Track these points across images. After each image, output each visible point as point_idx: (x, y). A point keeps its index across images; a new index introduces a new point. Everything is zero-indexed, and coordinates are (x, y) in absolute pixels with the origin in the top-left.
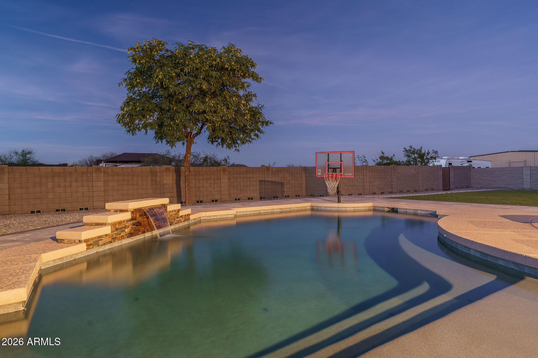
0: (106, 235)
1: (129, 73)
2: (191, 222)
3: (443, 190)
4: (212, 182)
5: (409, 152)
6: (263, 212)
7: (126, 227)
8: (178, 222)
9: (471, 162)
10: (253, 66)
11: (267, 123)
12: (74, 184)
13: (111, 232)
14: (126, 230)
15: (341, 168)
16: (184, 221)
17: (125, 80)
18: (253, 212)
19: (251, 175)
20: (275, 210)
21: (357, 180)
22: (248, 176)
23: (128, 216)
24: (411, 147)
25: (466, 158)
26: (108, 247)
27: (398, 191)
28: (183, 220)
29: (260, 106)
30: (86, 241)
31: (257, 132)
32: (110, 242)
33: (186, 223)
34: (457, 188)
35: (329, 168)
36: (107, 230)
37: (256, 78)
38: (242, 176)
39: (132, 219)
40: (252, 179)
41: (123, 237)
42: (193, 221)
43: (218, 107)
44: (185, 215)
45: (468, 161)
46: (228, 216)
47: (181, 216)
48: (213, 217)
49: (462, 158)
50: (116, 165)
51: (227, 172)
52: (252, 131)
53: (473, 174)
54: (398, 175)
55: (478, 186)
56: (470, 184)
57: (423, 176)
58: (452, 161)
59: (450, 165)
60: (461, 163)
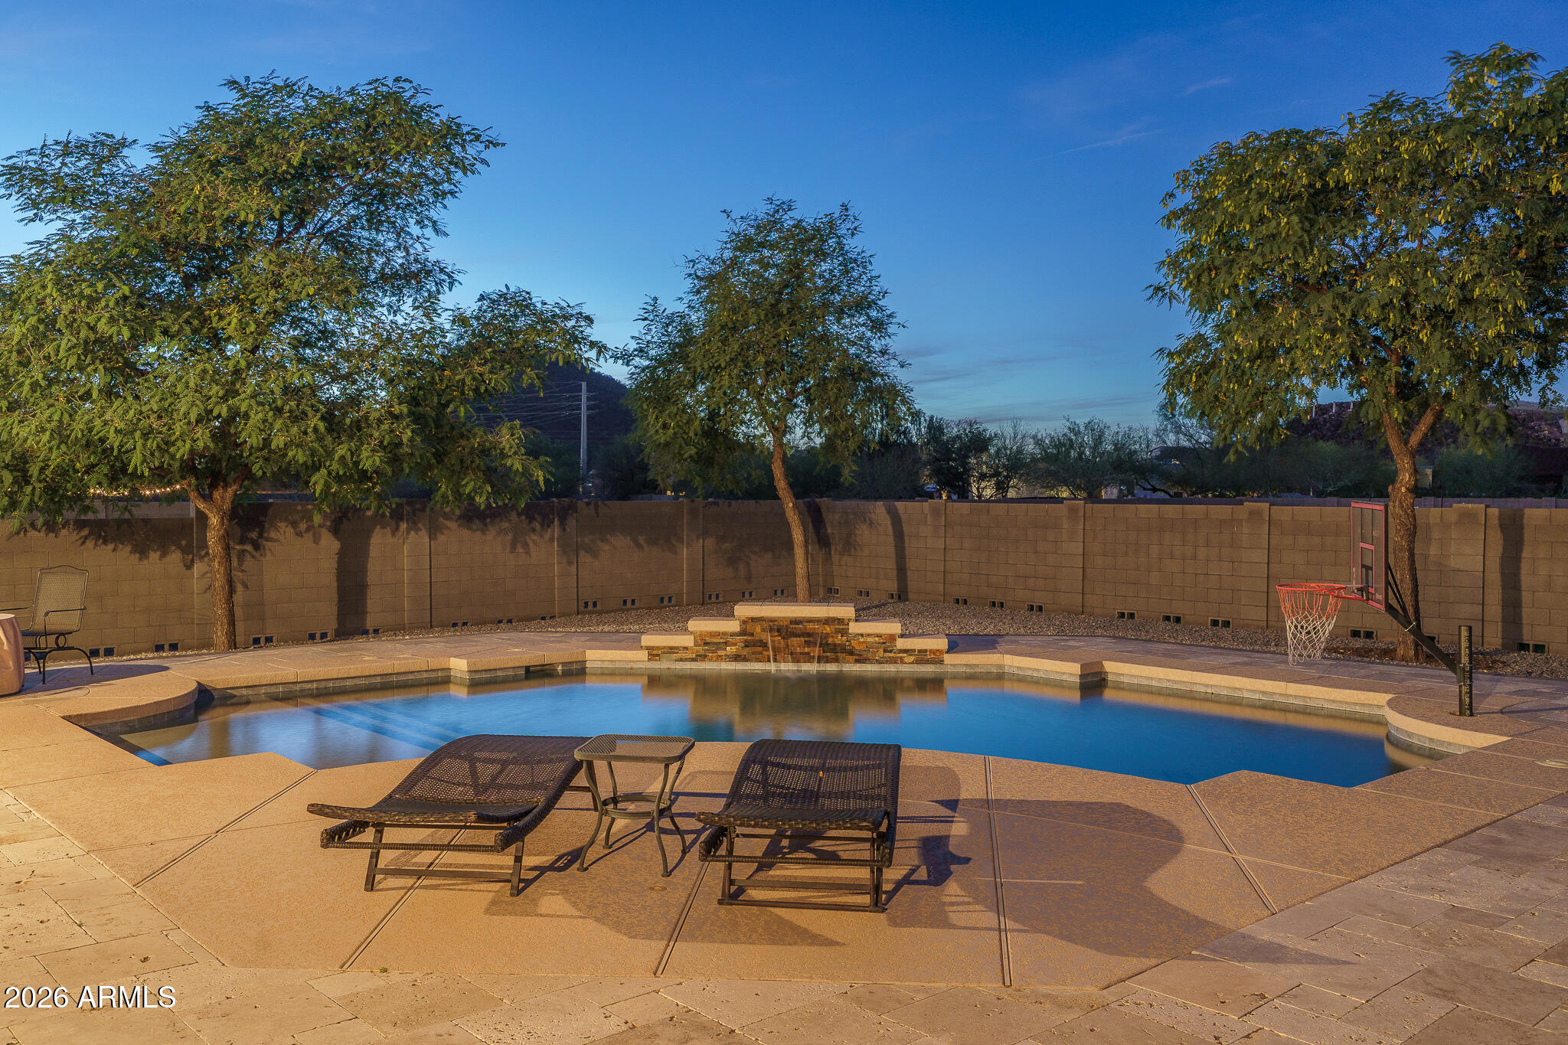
0: (685, 648)
2: (950, 669)
6: (1203, 689)
7: (729, 643)
8: (893, 661)
13: (692, 644)
14: (728, 648)
15: (1372, 569)
16: (920, 663)
20: (1246, 695)
23: (734, 626)
26: (688, 665)
28: (912, 659)
30: (647, 648)
32: (693, 660)
33: (927, 669)
36: (686, 641)
39: (743, 633)
41: (719, 658)
42: (961, 670)
44: (920, 651)
47: (906, 651)
48: (1029, 673)
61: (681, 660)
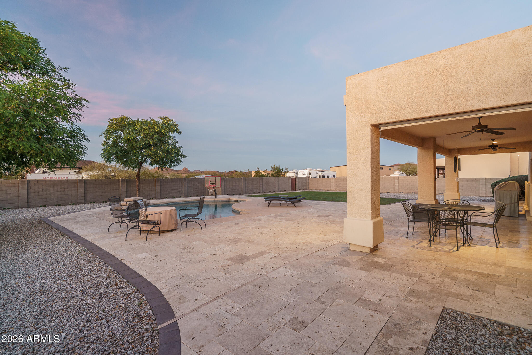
3: (291, 191)
4: (151, 187)
5: (274, 168)
9: (324, 172)
10: (176, 125)
11: (184, 156)
12: (66, 190)
19: (175, 183)
21: (238, 186)
22: (173, 184)
24: (275, 166)
25: (321, 169)
27: (264, 192)
29: (180, 147)
31: (178, 161)
34: (300, 189)
37: (178, 131)
40: (175, 186)
43: (158, 152)
45: (322, 172)
46: (165, 204)
51: (160, 182)
52: (176, 160)
53: (310, 181)
54: (263, 183)
55: (312, 188)
56: (308, 187)
57: (279, 183)
58: (312, 172)
59: (310, 174)
60: (317, 173)
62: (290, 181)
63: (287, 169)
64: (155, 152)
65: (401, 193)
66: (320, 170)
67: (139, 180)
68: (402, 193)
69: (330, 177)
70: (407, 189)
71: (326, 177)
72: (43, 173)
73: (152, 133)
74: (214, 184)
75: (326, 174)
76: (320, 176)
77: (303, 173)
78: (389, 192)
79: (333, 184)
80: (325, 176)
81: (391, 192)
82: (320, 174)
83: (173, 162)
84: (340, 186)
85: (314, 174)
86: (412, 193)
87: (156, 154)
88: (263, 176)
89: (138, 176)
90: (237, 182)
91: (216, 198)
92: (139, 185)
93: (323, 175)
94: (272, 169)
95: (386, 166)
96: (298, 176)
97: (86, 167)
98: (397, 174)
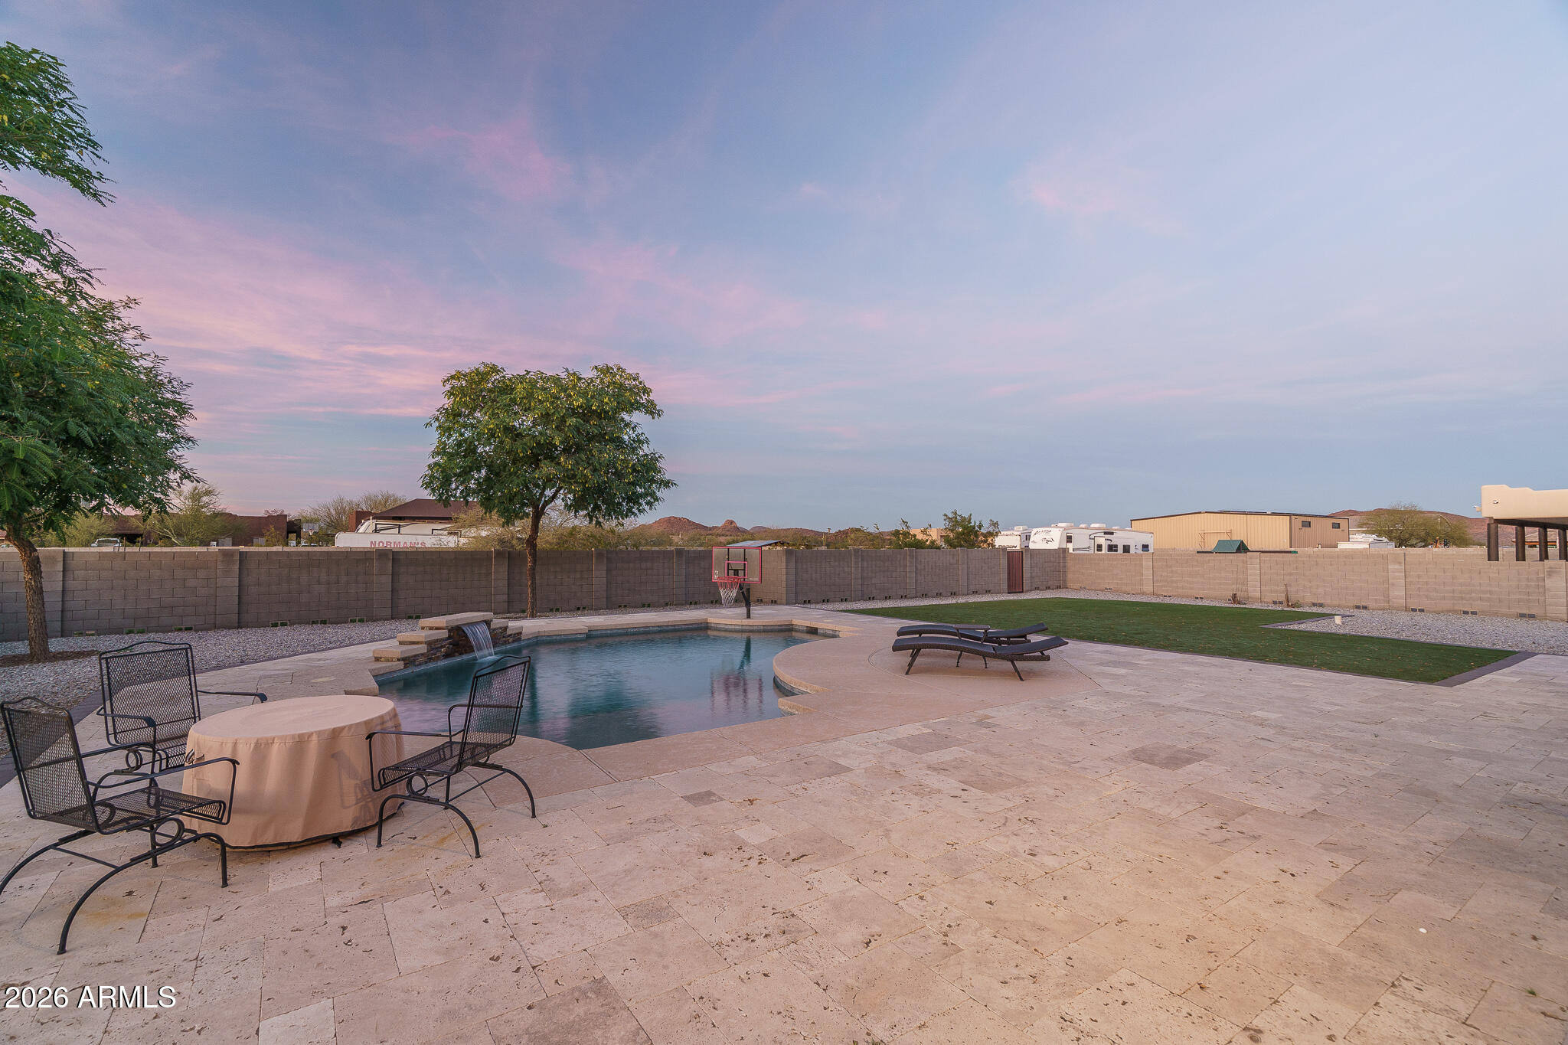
0: (422, 654)
1: (444, 409)
2: (522, 643)
3: (1009, 593)
4: (578, 576)
5: (955, 521)
7: (443, 647)
8: (505, 643)
9: (1112, 533)
10: (646, 391)
11: (667, 484)
12: (344, 579)
13: (426, 651)
14: (442, 650)
15: (744, 570)
16: (513, 642)
17: (437, 419)
18: (615, 631)
19: (649, 565)
20: (651, 628)
21: (839, 574)
22: (644, 565)
23: (444, 634)
24: (956, 513)
25: (1104, 526)
26: (423, 667)
27: (920, 595)
28: (511, 640)
30: (403, 659)
31: (649, 498)
32: (426, 662)
33: (515, 645)
34: (1037, 589)
35: (728, 569)
36: (423, 649)
37: (651, 410)
38: (632, 565)
39: (450, 637)
40: (649, 572)
41: (438, 658)
42: (526, 642)
43: (579, 469)
45: (1105, 533)
46: (578, 636)
48: (555, 638)
49: (1097, 525)
50: (399, 525)
51: (605, 560)
52: (642, 496)
53: (1069, 563)
54: (919, 567)
55: (1077, 586)
56: (1065, 581)
57: (968, 568)
58: (1074, 533)
59: (1069, 539)
60: (1092, 537)
61: (420, 664)
62: (1004, 562)
63: (995, 524)
64: (568, 470)
65: (1414, 610)
66: (1099, 528)
67: (534, 554)
68: (1422, 610)
69: (1132, 551)
70: (1444, 598)
71: (1120, 550)
72: (376, 531)
73: (559, 413)
74: (741, 573)
75: (1119, 539)
76: (1100, 547)
77: (1046, 539)
78: (1365, 608)
79: (1148, 573)
80: (1116, 546)
81: (1371, 605)
82: (1102, 541)
83: (633, 499)
84: (1174, 579)
85: (1082, 541)
86: (1466, 613)
87: (574, 476)
88: (919, 545)
89: (531, 542)
90: (837, 564)
91: (749, 616)
92: (533, 569)
93: (1109, 543)
94: (948, 524)
95: (1320, 516)
96: (1032, 546)
97: (463, 516)
98: (1360, 542)
